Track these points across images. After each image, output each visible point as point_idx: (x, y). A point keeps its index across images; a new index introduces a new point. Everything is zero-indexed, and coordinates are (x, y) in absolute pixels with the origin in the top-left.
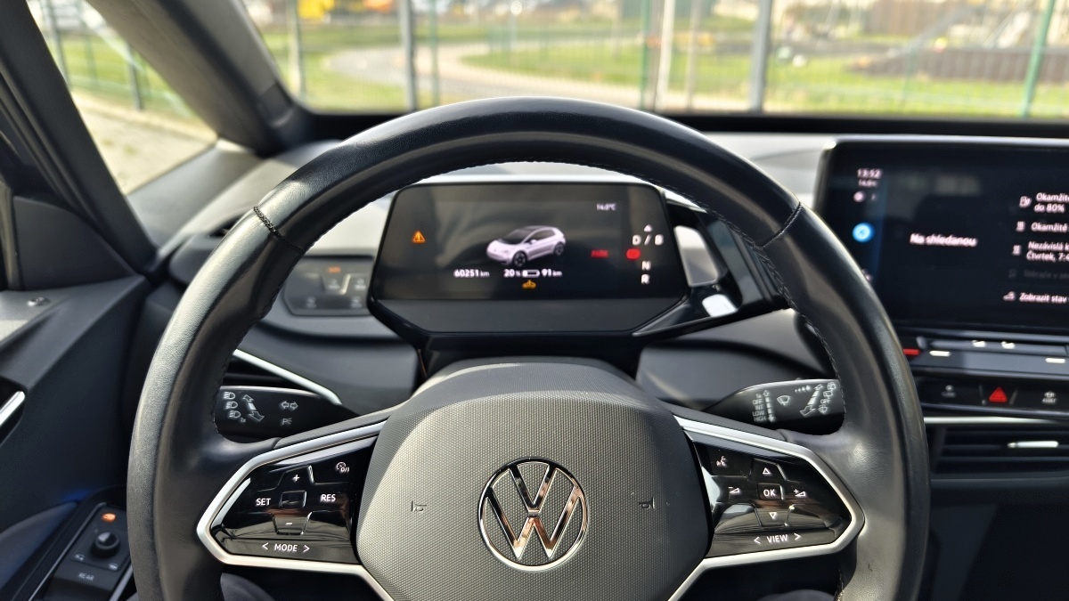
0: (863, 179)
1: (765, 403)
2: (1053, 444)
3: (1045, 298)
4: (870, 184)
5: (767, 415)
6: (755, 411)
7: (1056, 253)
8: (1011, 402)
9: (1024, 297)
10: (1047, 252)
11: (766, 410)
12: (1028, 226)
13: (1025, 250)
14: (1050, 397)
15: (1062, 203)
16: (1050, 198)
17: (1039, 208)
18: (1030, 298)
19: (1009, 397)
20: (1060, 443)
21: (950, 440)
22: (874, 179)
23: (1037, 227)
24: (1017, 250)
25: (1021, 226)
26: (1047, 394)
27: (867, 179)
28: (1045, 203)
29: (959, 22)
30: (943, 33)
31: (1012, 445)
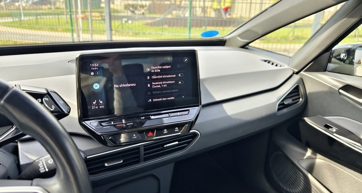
0: (93, 67)
1: (43, 164)
2: (177, 143)
3: (161, 99)
4: (95, 68)
5: (45, 169)
6: (40, 168)
7: (161, 85)
8: (155, 135)
9: (154, 100)
10: (158, 85)
11: (44, 167)
12: (150, 77)
13: (151, 85)
14: (165, 131)
15: (159, 69)
16: (155, 68)
17: (153, 71)
18: (156, 100)
19: (153, 134)
20: (178, 142)
21: (145, 150)
22: (96, 67)
23: (154, 77)
24: (149, 86)
25: (148, 78)
26: (165, 130)
27: (94, 67)
28: (154, 69)
29: (175, 10)
30: (171, 13)
31: (165, 146)
